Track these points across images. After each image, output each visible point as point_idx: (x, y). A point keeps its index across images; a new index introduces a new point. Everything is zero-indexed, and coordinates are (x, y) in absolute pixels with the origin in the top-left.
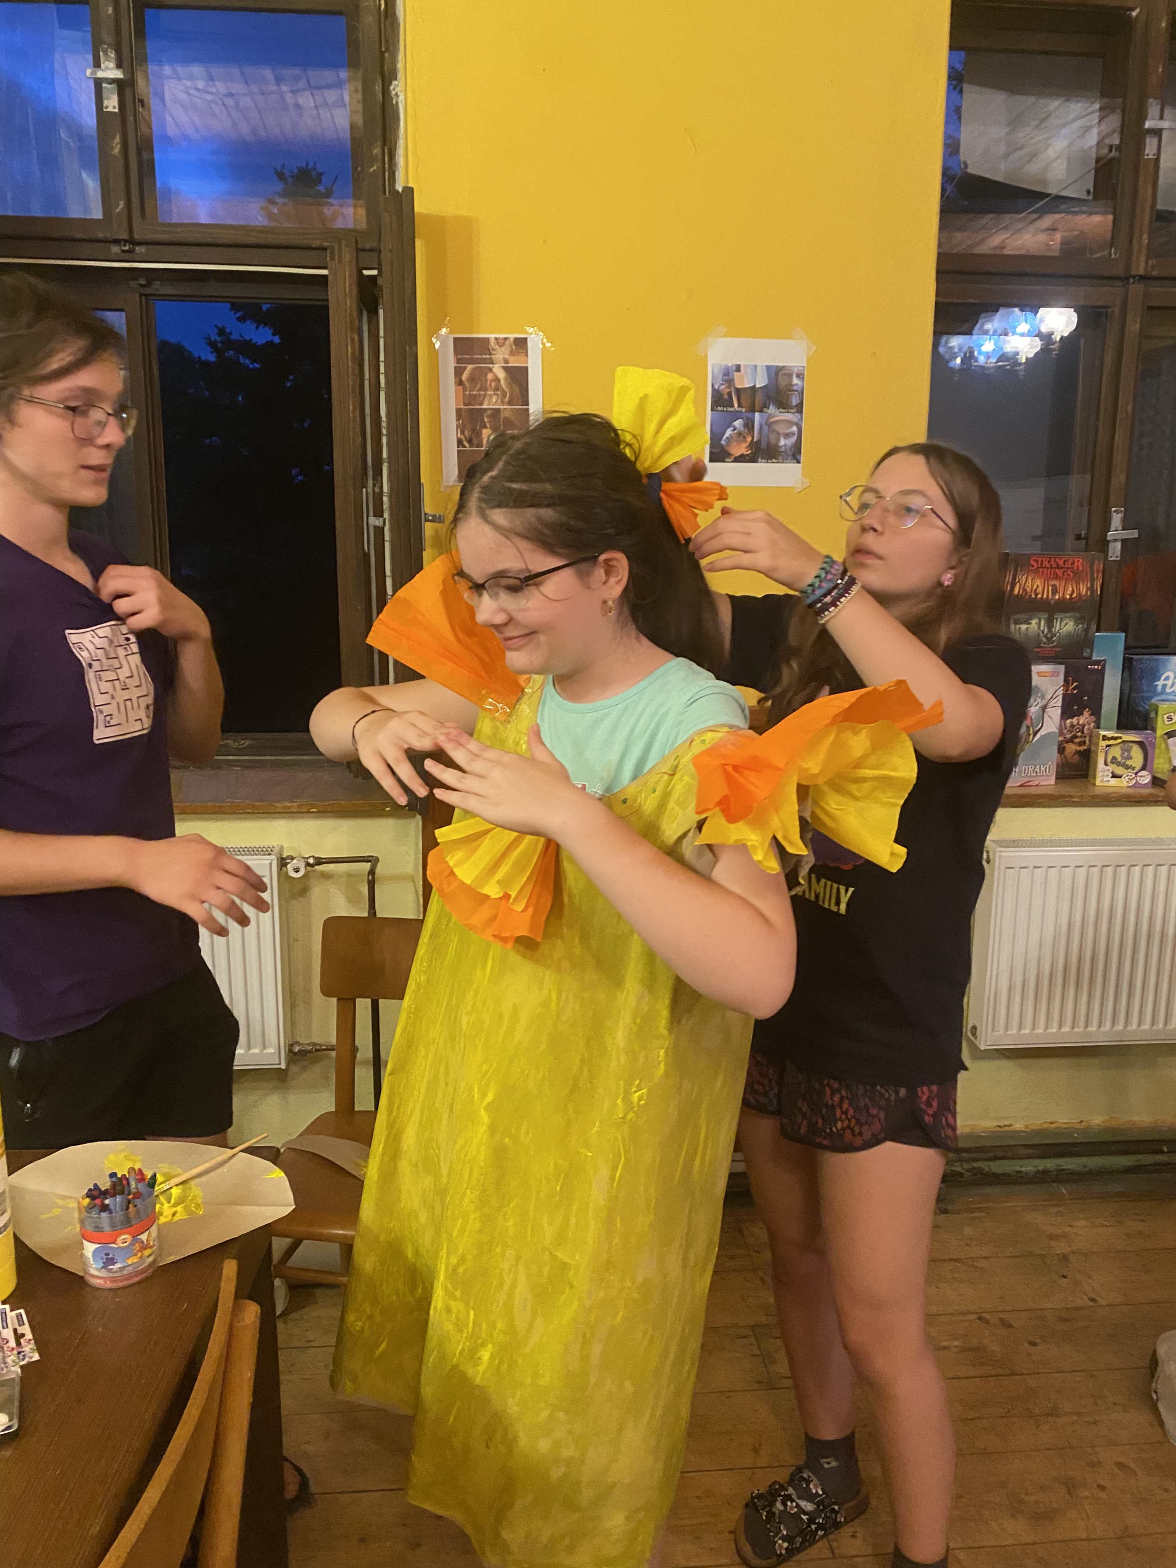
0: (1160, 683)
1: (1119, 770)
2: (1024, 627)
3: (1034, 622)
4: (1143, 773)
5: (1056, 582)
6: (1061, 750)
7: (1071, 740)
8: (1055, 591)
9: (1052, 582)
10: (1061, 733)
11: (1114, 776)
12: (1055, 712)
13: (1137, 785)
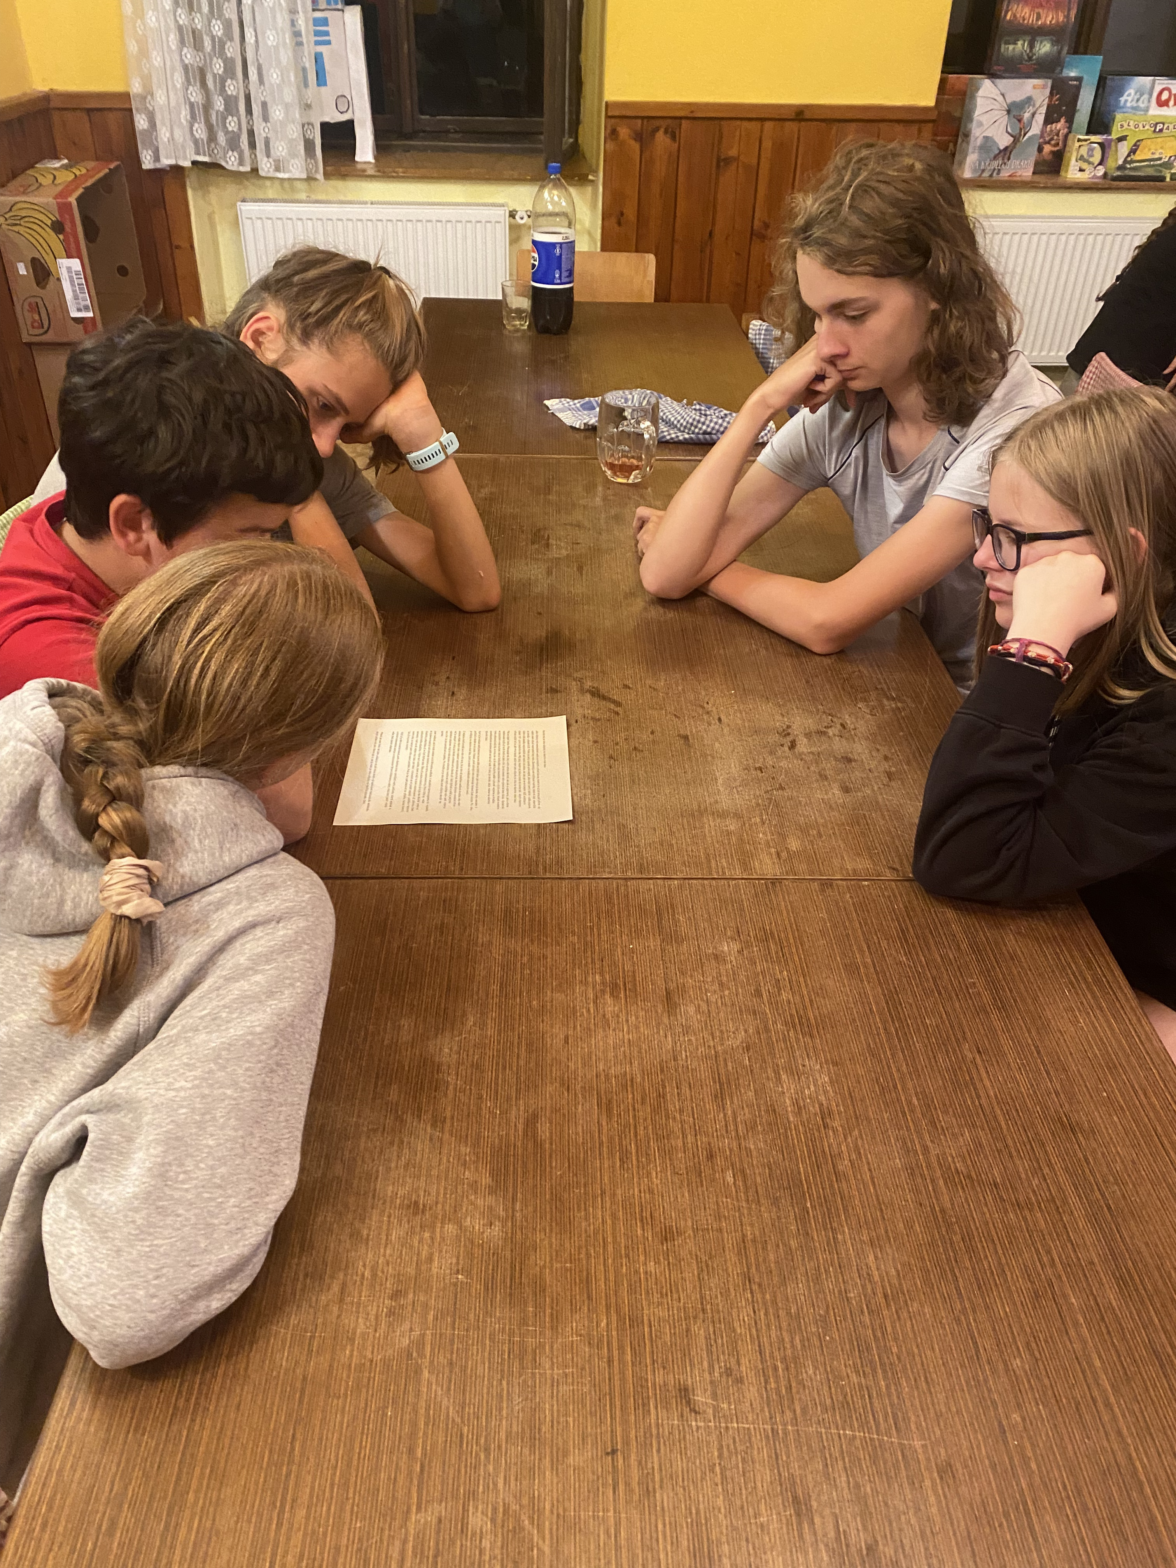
0: (1122, 99)
1: (1085, 166)
2: (1011, 47)
3: (1020, 43)
4: (1100, 167)
5: (1041, 11)
6: (1040, 149)
7: (1049, 143)
8: (1039, 17)
9: (1037, 10)
10: (1042, 136)
11: (1081, 170)
12: (1040, 118)
13: (1095, 177)
